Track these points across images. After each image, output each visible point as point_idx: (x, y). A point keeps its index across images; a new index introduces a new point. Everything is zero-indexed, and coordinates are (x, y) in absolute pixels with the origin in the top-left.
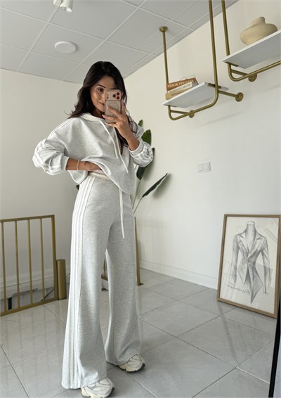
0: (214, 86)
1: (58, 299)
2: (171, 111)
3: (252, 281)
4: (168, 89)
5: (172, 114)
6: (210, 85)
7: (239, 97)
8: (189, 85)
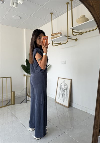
0: (67, 36)
4: (52, 36)
5: (53, 44)
7: (76, 40)
8: (59, 35)
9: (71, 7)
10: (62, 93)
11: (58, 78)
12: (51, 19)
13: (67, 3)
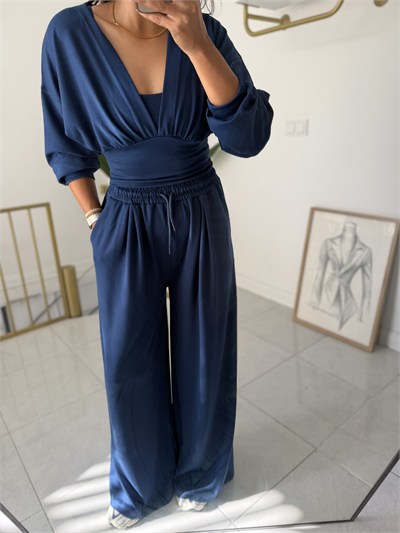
1: (70, 317)
2: (248, 16)
3: (343, 303)
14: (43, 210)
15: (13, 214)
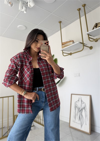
0: (82, 43)
2: (63, 53)
6: (81, 43)
7: (91, 48)
8: (71, 43)
9: (84, 13)
10: (79, 113)
11: (72, 94)
12: (60, 28)
13: (79, 9)
14: (12, 97)
15: (4, 98)
